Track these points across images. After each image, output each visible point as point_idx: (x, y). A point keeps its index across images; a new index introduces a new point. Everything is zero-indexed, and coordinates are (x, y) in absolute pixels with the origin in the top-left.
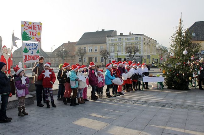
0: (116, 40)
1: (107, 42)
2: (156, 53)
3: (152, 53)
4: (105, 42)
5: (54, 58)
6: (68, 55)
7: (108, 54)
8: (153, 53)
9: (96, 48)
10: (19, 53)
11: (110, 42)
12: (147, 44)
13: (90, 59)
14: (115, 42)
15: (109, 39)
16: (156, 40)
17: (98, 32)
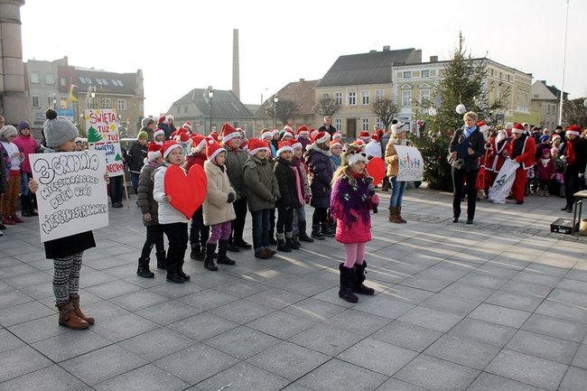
0: (416, 74)
1: (393, 80)
2: (529, 110)
3: (515, 108)
4: (388, 81)
5: (264, 119)
6: (296, 113)
7: (395, 110)
8: (518, 110)
9: (366, 96)
10: (183, 109)
11: (402, 80)
12: (500, 85)
13: (352, 123)
14: (414, 79)
15: (400, 71)
16: (531, 75)
17: (373, 54)
